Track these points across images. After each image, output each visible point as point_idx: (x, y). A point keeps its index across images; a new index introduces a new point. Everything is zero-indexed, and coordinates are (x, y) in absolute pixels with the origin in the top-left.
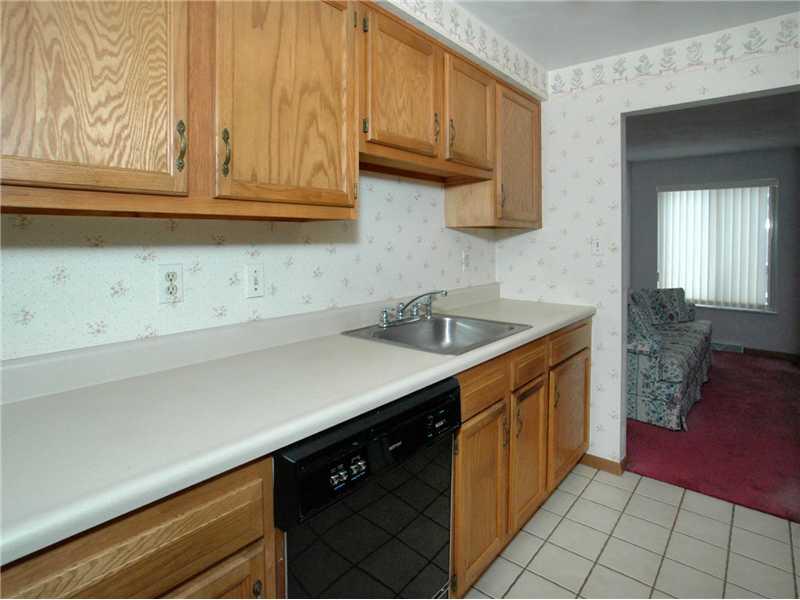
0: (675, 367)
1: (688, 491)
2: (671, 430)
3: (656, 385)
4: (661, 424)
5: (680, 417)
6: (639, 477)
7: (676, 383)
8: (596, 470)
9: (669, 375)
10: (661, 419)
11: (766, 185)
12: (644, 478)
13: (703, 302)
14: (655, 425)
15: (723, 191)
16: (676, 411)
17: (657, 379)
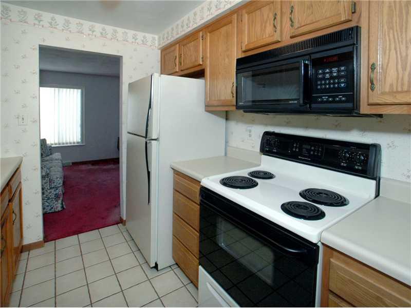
0: (58, 179)
1: (79, 235)
2: (59, 211)
3: (49, 191)
4: (53, 210)
5: (62, 204)
6: (54, 241)
7: (59, 187)
8: (28, 252)
9: (55, 184)
10: (52, 208)
11: (79, 89)
12: (57, 241)
13: (56, 144)
14: (49, 213)
15: (61, 89)
16: (60, 201)
17: (49, 188)
